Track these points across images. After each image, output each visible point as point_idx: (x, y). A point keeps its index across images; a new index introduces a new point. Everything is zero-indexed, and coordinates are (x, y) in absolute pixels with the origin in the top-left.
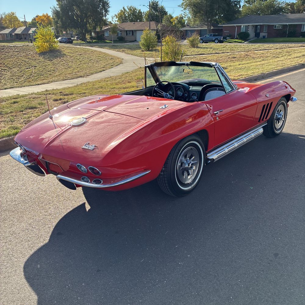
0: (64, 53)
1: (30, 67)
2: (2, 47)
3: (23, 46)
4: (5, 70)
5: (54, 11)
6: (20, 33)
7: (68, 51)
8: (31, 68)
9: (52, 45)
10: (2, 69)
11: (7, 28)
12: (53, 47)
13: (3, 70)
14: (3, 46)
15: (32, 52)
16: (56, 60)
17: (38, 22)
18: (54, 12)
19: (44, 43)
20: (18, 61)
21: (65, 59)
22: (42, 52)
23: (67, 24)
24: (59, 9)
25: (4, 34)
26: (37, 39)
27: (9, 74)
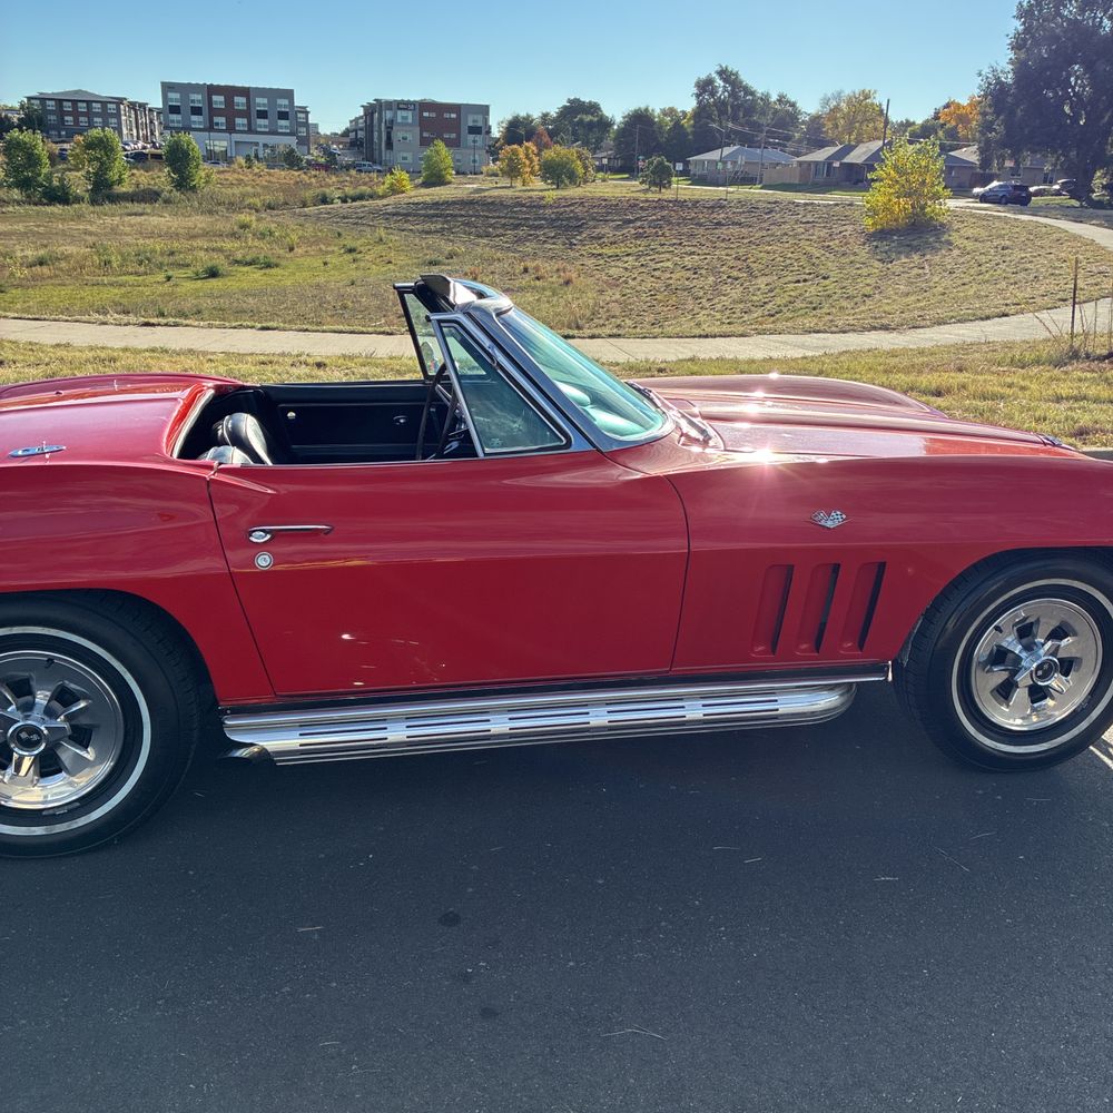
0: (954, 237)
1: (807, 277)
2: (769, 206)
3: (837, 205)
4: (736, 279)
5: (990, 84)
6: (859, 161)
7: (970, 233)
8: (812, 279)
9: (923, 208)
10: (728, 277)
11: (831, 143)
12: (924, 214)
13: (729, 280)
14: (775, 202)
15: (850, 228)
16: (906, 260)
17: (943, 125)
18: (988, 87)
19: (898, 197)
20: (790, 255)
21: (937, 259)
22: (882, 231)
23: (1026, 131)
24: (1009, 79)
25: (809, 163)
26: (877, 184)
27: (736, 293)
